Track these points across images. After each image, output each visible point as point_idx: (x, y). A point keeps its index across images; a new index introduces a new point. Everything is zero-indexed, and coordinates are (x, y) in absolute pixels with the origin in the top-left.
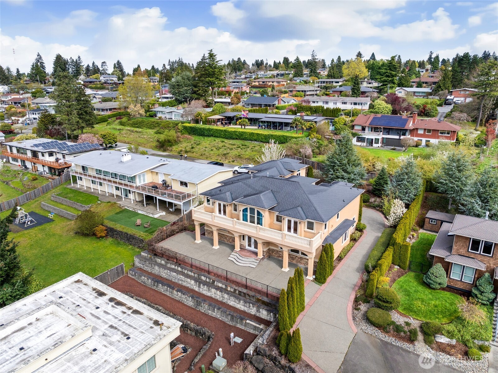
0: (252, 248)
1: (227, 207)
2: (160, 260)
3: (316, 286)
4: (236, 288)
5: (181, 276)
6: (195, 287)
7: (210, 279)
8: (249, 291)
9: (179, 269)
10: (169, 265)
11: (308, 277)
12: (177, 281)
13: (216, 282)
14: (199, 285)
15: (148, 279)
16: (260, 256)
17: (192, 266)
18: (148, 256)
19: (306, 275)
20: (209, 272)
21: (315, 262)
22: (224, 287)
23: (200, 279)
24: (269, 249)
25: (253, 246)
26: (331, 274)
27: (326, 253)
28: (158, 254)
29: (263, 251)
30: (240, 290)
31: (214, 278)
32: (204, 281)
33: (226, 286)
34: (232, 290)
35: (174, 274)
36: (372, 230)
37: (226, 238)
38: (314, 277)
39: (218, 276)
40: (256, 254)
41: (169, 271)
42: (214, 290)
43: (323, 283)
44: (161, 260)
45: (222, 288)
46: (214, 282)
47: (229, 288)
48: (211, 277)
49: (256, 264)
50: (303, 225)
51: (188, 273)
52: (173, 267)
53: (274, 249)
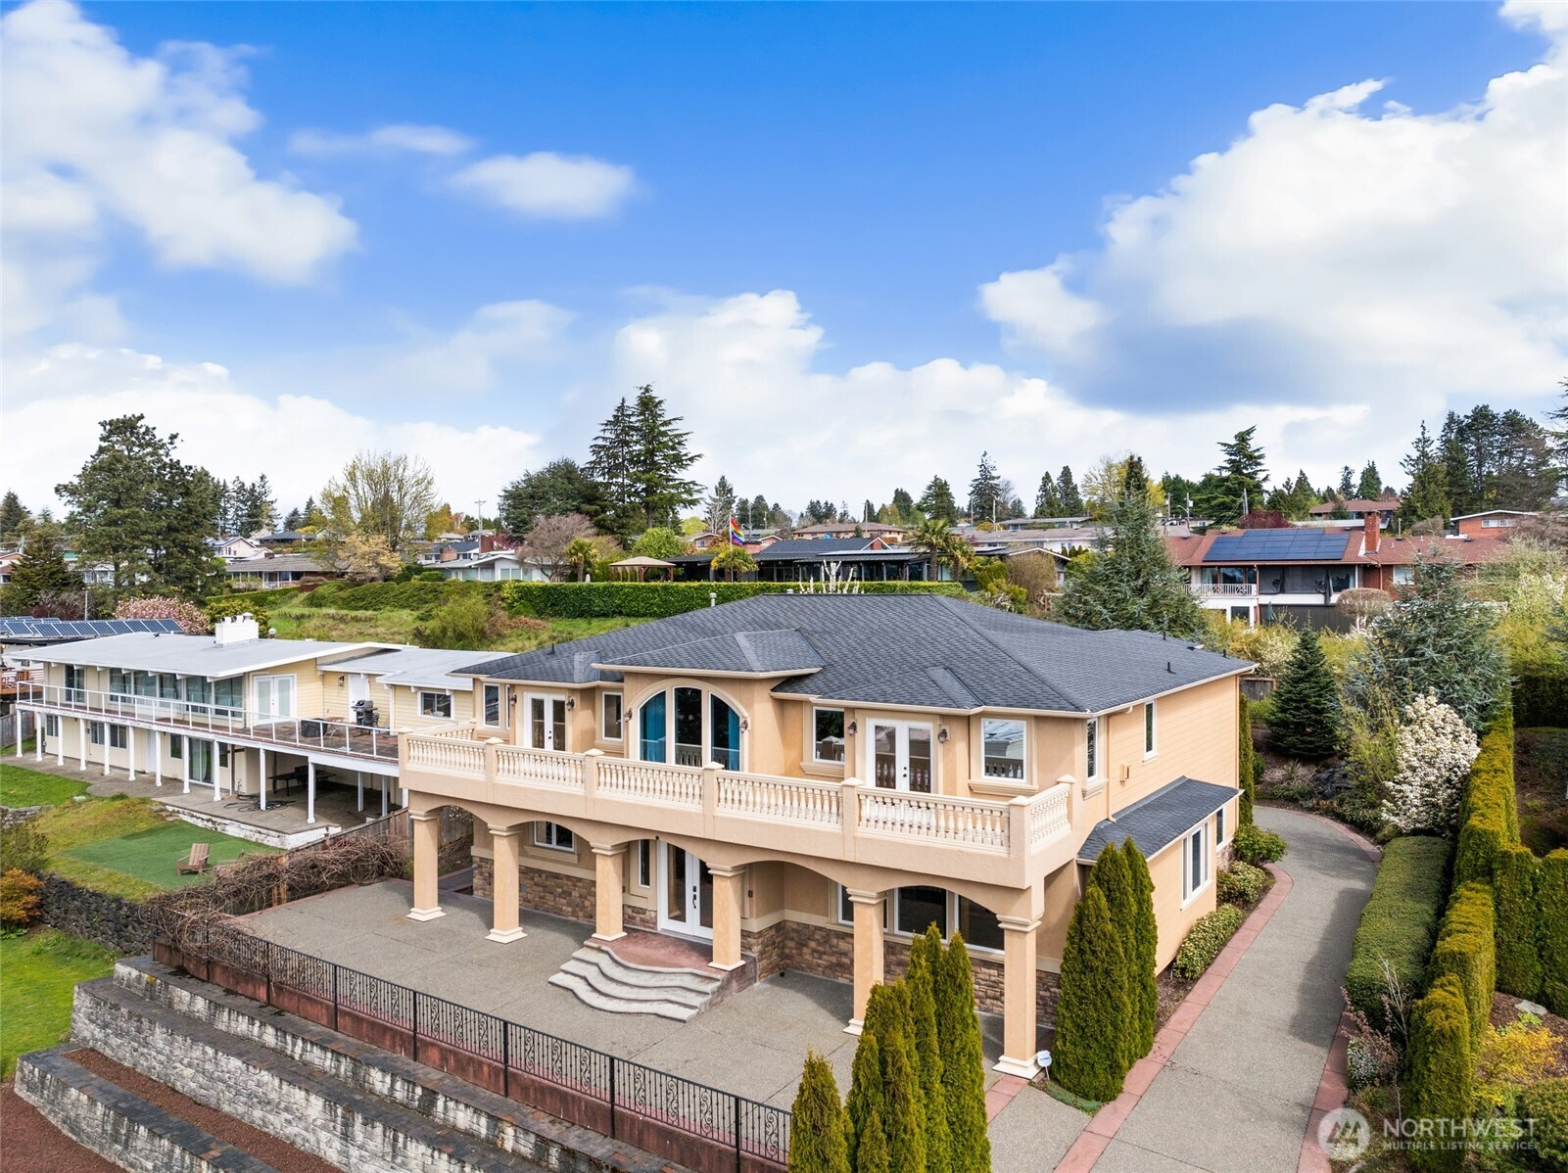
0: (691, 927)
1: (568, 715)
2: (185, 995)
3: (1060, 1116)
4: (553, 1132)
5: (266, 1076)
6: (324, 1135)
7: (412, 1082)
8: (627, 1149)
9: (270, 1037)
10: (224, 1022)
11: (1007, 1064)
12: (241, 1109)
13: (440, 1103)
14: (345, 1125)
15: (92, 1101)
16: (729, 957)
17: (335, 1014)
18: (139, 979)
19: (996, 1050)
20: (415, 1046)
21: (1042, 978)
22: (482, 1127)
23: (362, 1085)
24: (779, 927)
25: (693, 911)
26: (1146, 1047)
27: (1110, 899)
28: (191, 967)
29: (745, 934)
30: (573, 1142)
31: (435, 1075)
32: (381, 1099)
33: (495, 1120)
34: (526, 1148)
35: (235, 1063)
36: (1311, 867)
37: (567, 894)
38: (1045, 1058)
39: (461, 1063)
40: (705, 951)
41: (210, 1051)
42: (422, 1148)
43: (1105, 1094)
44: (194, 995)
45: (470, 1135)
46: (433, 1103)
47: (510, 1131)
48: (420, 1069)
49: (697, 1000)
50: (960, 747)
51: (308, 1057)
52: (242, 1026)
53: (807, 926)
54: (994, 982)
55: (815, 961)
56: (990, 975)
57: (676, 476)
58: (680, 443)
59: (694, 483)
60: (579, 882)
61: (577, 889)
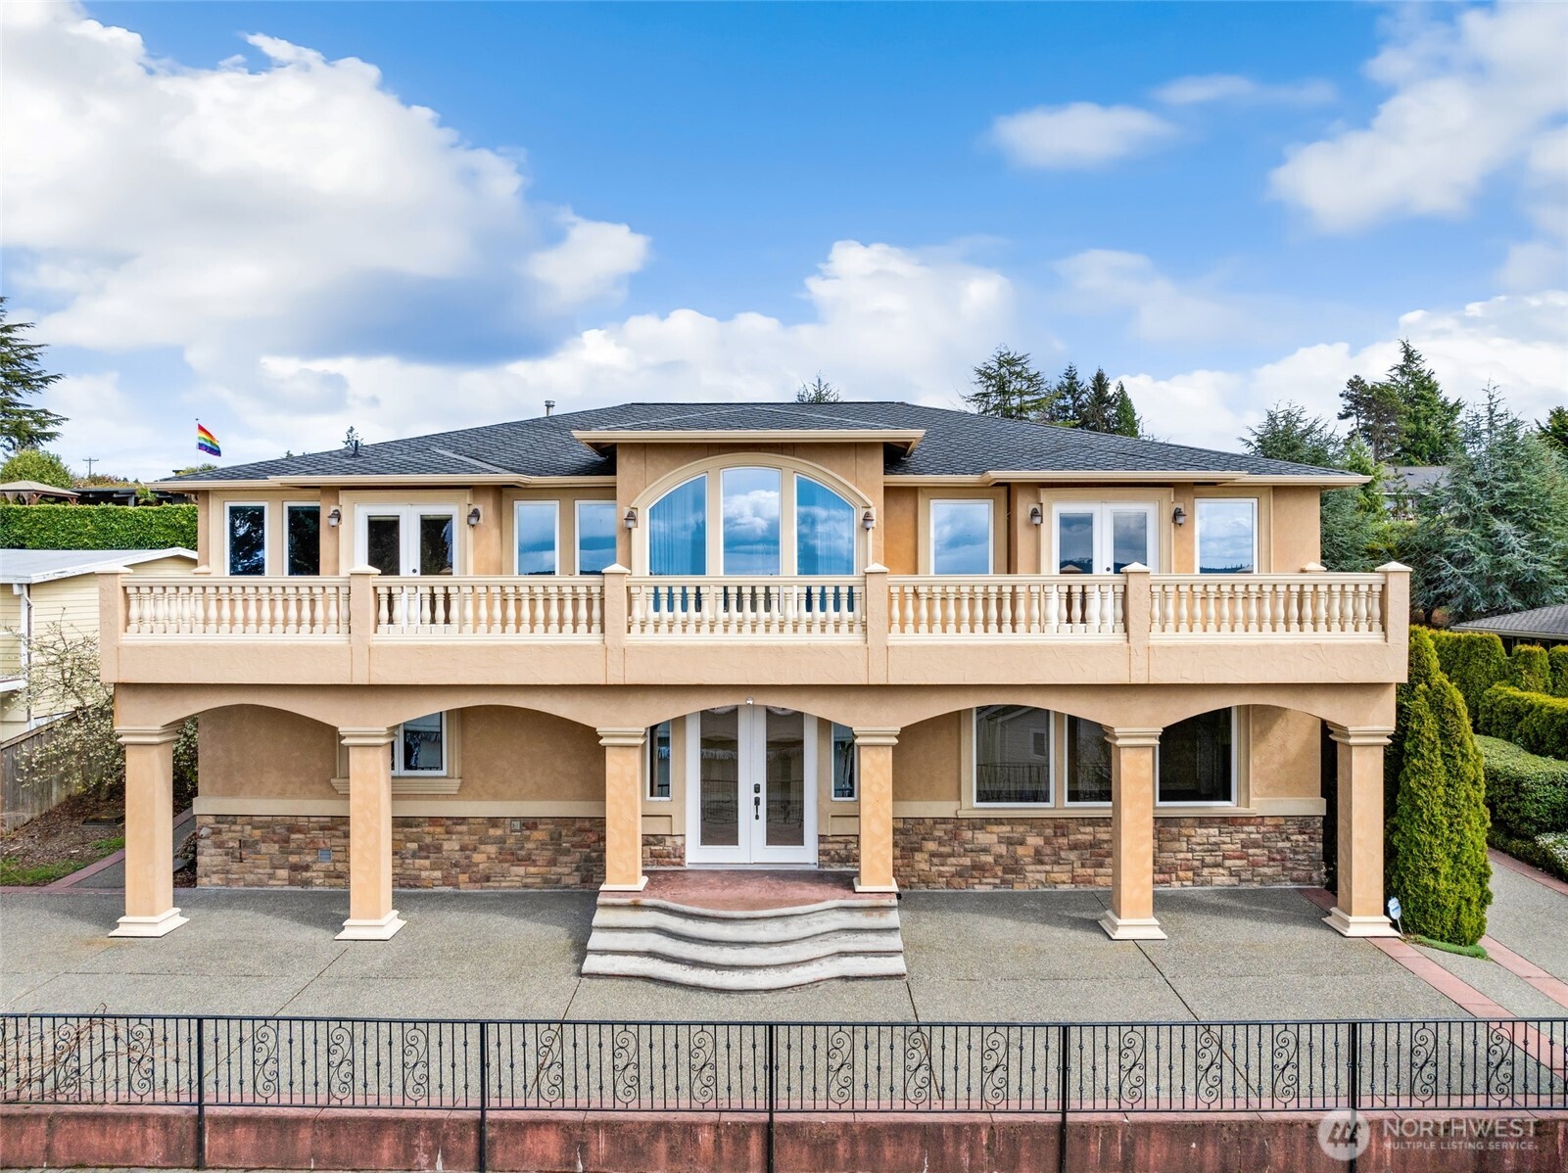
0: (749, 851)
38: (1394, 909)
53: (920, 820)
54: (1216, 844)
55: (934, 869)
56: (1208, 837)
57: (19, 400)
58: (30, 357)
59: (45, 412)
60: (460, 824)
61: (454, 837)
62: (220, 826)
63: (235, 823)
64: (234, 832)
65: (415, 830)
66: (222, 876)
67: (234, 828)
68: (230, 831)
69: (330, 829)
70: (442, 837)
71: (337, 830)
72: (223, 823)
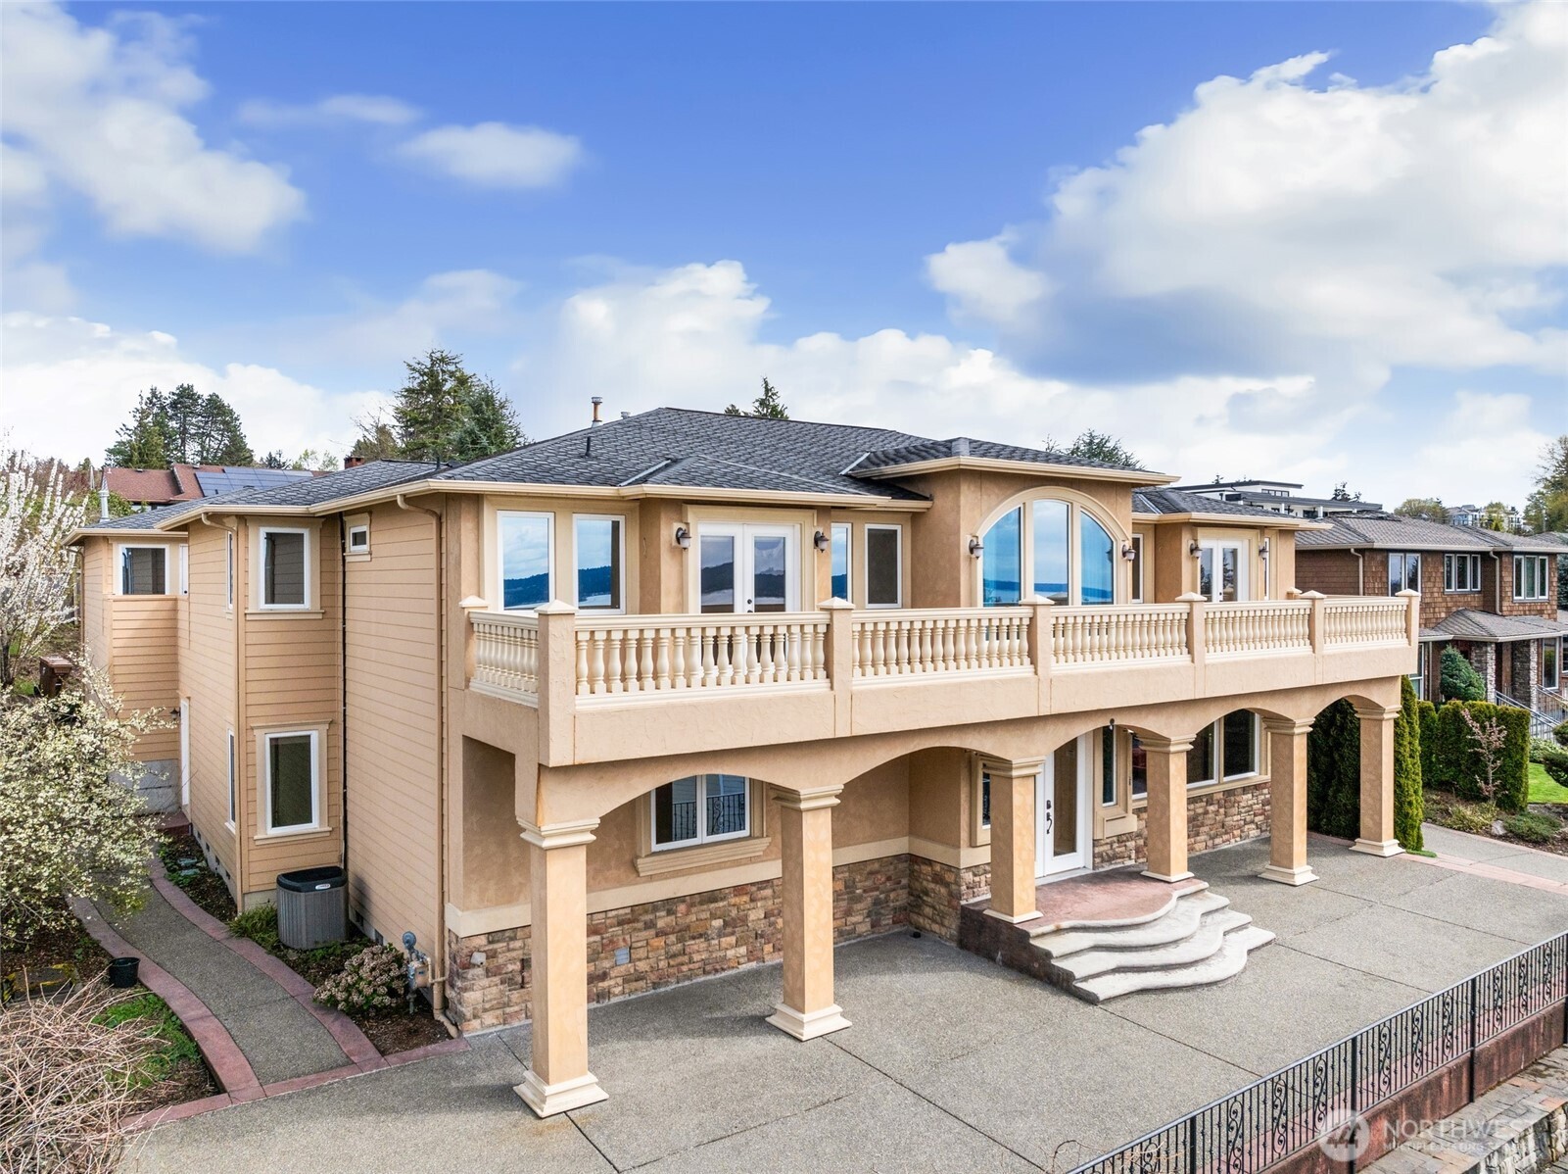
60: (765, 888)
61: (759, 904)
62: (496, 946)
63: (513, 939)
64: (514, 950)
65: (721, 904)
66: (499, 1012)
67: (512, 945)
68: (509, 950)
69: (629, 922)
70: (748, 906)
71: (637, 921)
72: (498, 941)
